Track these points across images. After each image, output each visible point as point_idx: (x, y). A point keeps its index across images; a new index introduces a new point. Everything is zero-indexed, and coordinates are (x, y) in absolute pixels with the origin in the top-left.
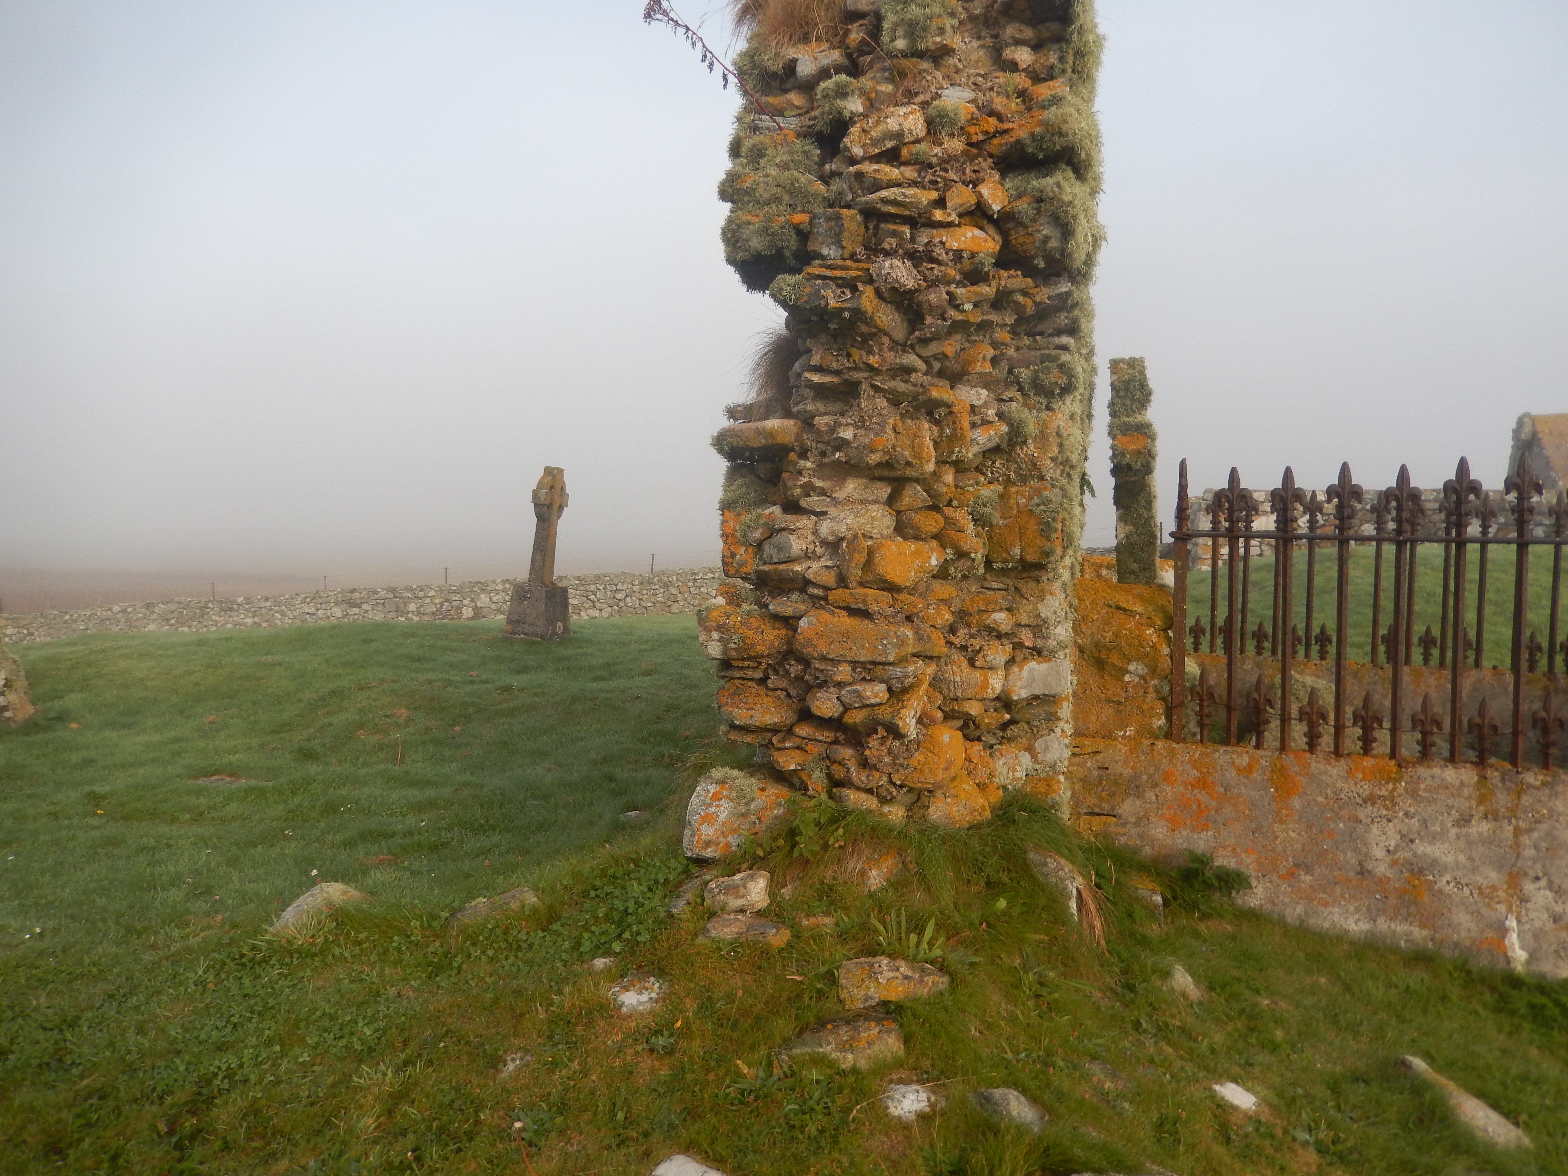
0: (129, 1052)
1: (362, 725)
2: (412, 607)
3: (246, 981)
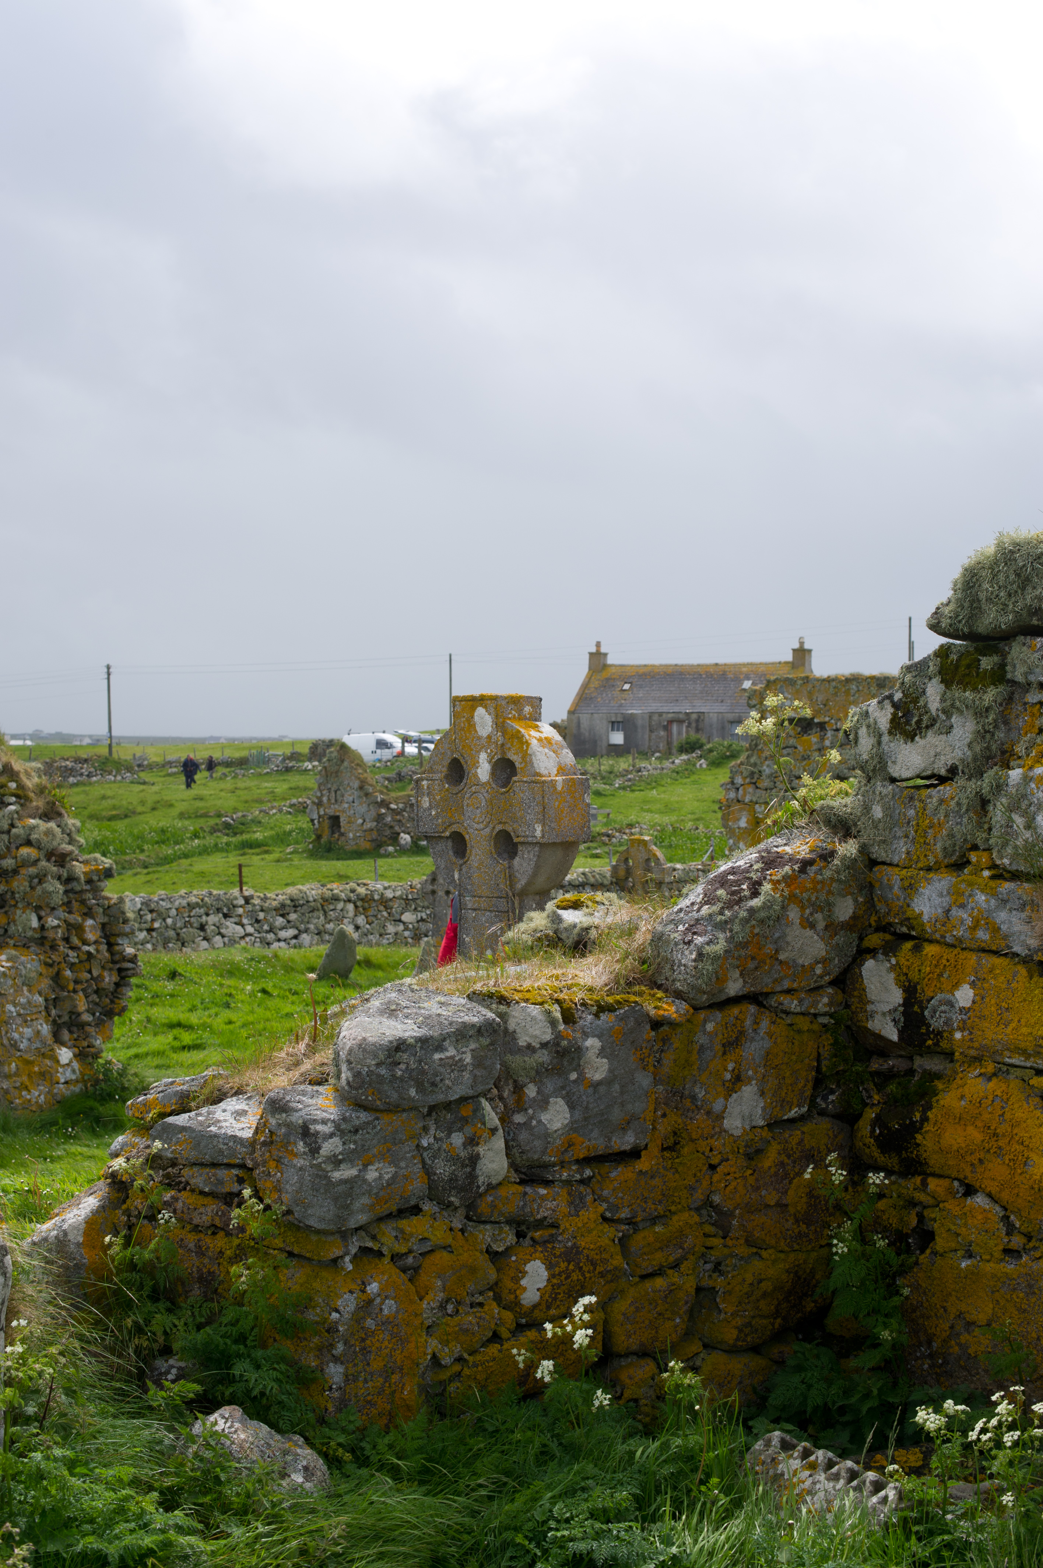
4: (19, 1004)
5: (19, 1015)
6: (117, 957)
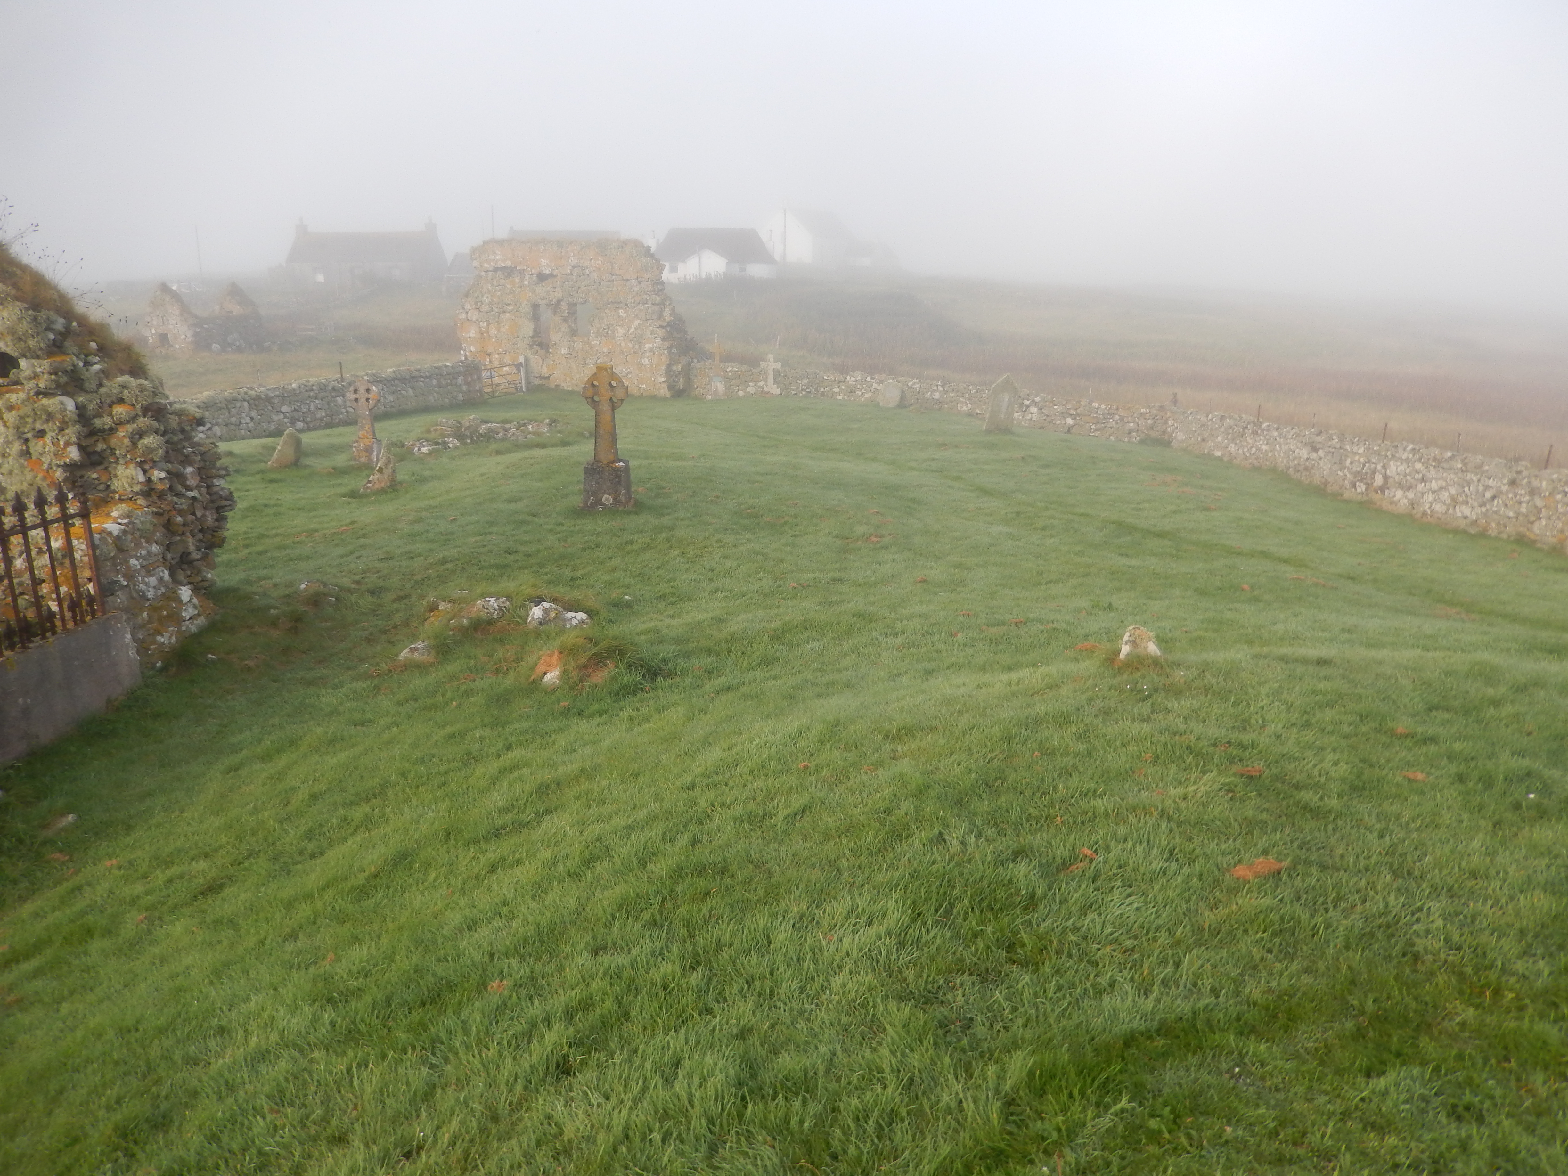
4: (141, 557)
5: (142, 567)
6: (215, 497)
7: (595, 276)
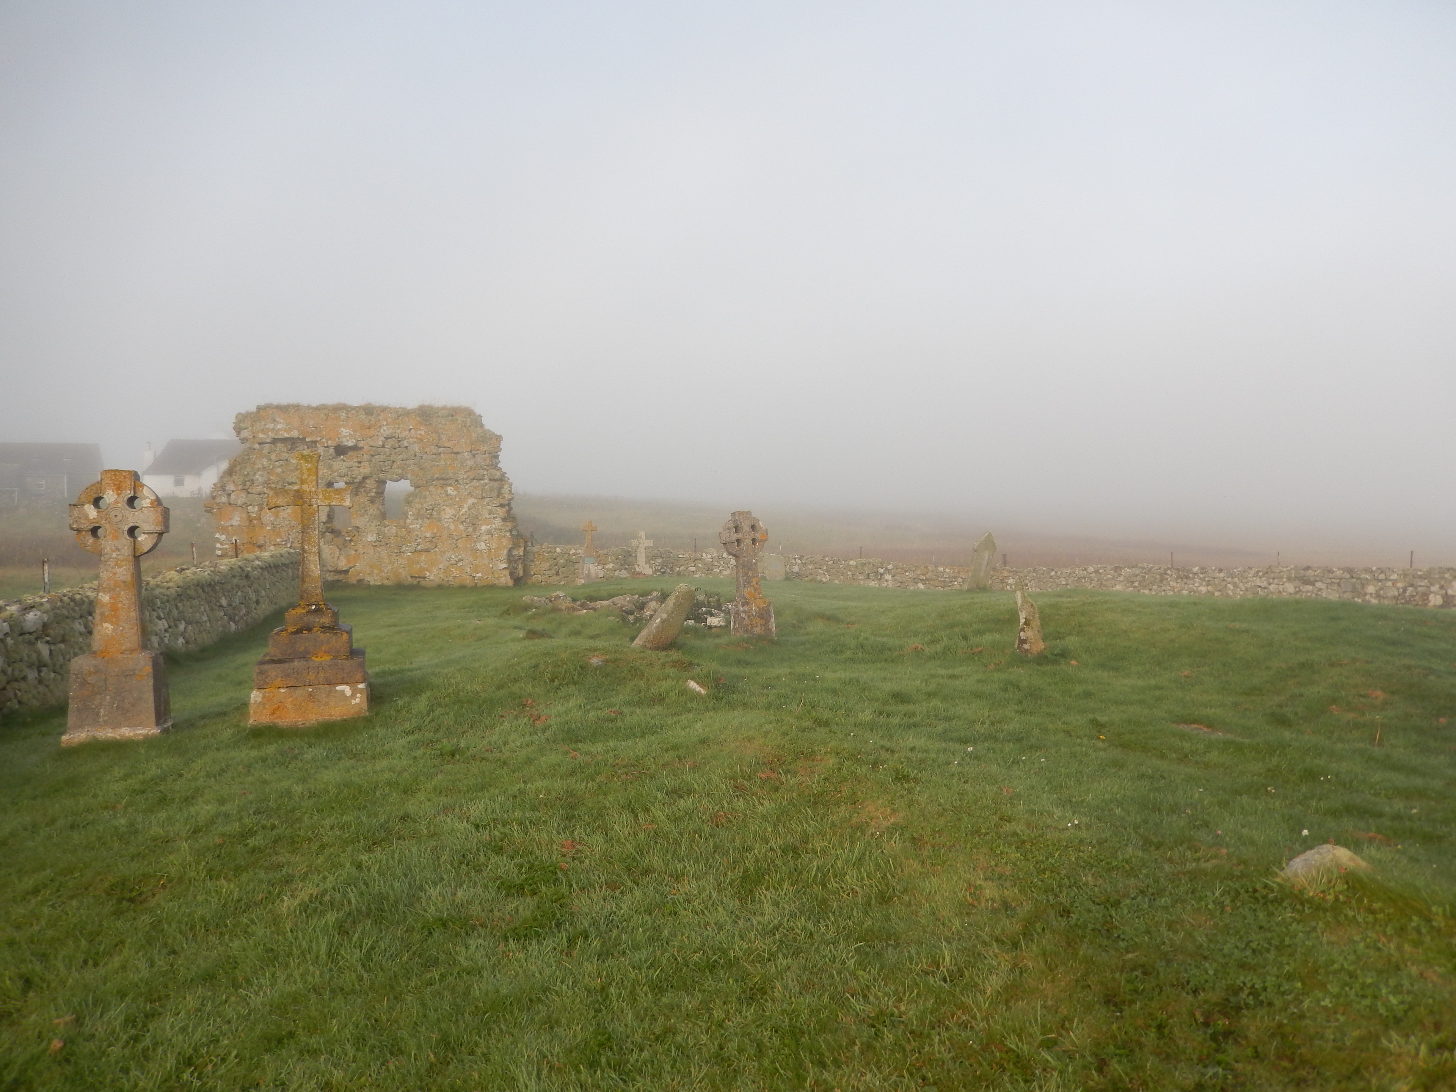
0: (1164, 943)
1: (1334, 701)
2: (1371, 589)
3: (1261, 915)
7: (416, 448)
